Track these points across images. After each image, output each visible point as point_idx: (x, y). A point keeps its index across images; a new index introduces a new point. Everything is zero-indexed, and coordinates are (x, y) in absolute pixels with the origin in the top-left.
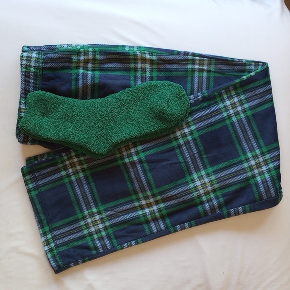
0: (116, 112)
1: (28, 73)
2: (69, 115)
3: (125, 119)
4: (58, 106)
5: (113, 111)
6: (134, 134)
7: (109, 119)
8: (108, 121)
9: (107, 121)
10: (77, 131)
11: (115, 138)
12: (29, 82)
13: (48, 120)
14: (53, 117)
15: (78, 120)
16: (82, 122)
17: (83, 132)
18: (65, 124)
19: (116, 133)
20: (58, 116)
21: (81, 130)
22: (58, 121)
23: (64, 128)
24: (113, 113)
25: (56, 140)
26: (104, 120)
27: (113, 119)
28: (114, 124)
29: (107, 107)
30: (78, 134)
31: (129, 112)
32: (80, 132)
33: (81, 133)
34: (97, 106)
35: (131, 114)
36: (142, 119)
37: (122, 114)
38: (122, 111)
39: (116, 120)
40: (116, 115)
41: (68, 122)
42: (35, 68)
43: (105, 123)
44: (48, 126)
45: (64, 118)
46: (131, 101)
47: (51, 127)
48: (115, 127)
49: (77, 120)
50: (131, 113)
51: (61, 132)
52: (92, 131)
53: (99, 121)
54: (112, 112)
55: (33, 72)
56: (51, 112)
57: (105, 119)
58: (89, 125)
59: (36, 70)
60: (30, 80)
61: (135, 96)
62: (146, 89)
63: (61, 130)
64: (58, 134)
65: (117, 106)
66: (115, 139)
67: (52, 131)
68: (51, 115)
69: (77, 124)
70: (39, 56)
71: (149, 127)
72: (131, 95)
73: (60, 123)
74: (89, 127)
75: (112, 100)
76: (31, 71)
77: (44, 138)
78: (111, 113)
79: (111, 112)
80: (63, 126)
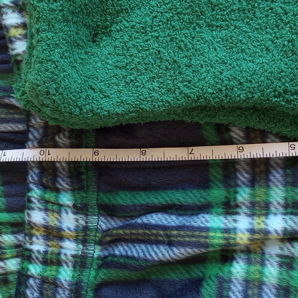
10: (243, 51)
13: (117, 43)
14: (133, 27)
15: (235, 7)
16: (254, 14)
17: (267, 49)
18: (187, 41)
20: (153, 15)
21: (255, 44)
22: (156, 34)
23: (189, 53)
25: (171, 110)
30: (250, 64)
32: (255, 53)
33: (261, 56)
41: (198, 29)
44: (125, 68)
45: (176, 18)
47: (140, 67)
51: (180, 73)
58: (284, 18)
63: (179, 67)
64: (174, 85)
67: (148, 81)
68: (124, 22)
69: (236, 27)
73: (168, 39)
74: (286, 24)
77: (127, 117)
80: (180, 48)
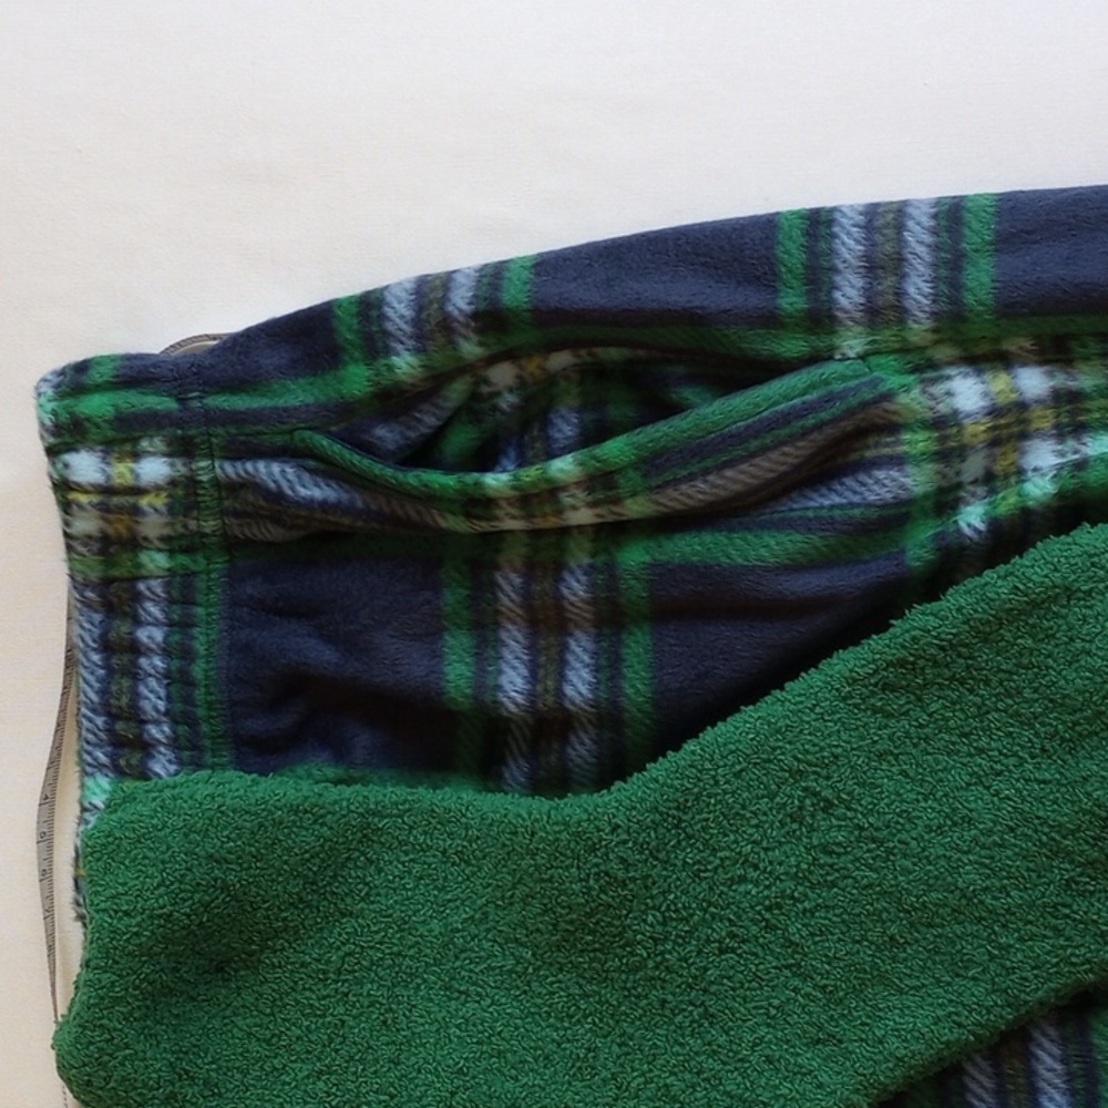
0: (781, 870)
1: (125, 585)
2: (422, 930)
3: (869, 914)
4: (334, 877)
5: (756, 867)
6: (962, 1020)
7: (733, 936)
8: (733, 950)
9: (722, 951)
11: (824, 1078)
12: (135, 649)
14: (303, 965)
19: (819, 1041)
20: (346, 949)
24: (756, 883)
26: (700, 952)
27: (769, 927)
28: (788, 967)
29: (706, 843)
31: (890, 852)
32: (524, 1062)
34: (623, 860)
35: (907, 863)
36: (1003, 889)
37: (833, 884)
38: (824, 859)
39: (796, 939)
40: (783, 895)
42: (176, 544)
43: (712, 973)
44: (268, 1042)
46: (881, 756)
48: (796, 990)
49: (490, 968)
50: (905, 856)
52: (615, 1048)
53: (657, 967)
54: (753, 874)
55: (161, 573)
56: (286, 929)
57: (708, 941)
59: (183, 559)
60: (143, 635)
61: (906, 713)
62: (986, 641)
65: (783, 824)
66: (820, 1086)
68: (289, 952)
69: (494, 1002)
70: (194, 466)
71: (1078, 940)
72: (875, 711)
73: (366, 1001)
74: (585, 1016)
75: (737, 783)
76: (144, 572)
78: (742, 888)
79: (743, 879)
80: (384, 1023)
